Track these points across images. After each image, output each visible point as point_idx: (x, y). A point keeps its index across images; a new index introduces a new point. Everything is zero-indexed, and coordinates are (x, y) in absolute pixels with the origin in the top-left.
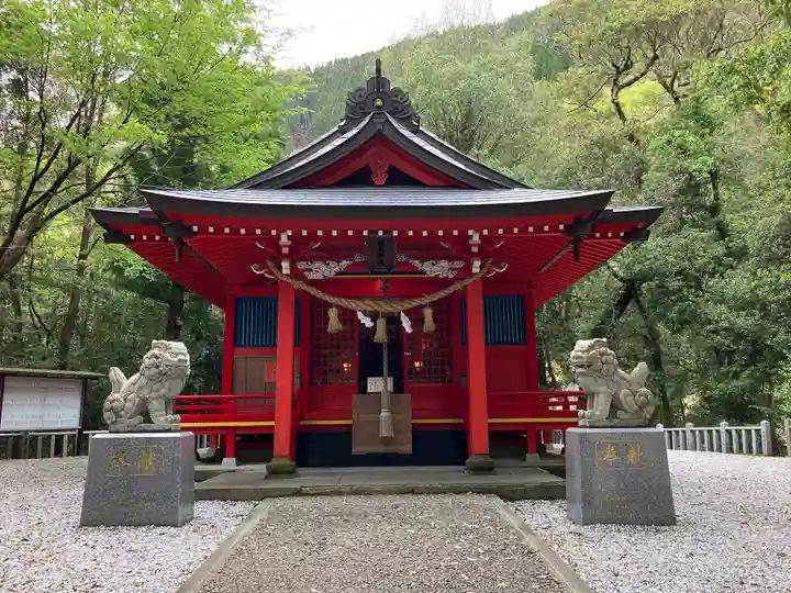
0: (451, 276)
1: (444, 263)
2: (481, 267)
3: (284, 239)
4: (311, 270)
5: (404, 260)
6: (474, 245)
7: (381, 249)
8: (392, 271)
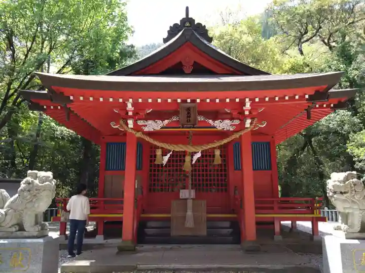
0: (231, 129)
1: (227, 122)
2: (251, 124)
3: (129, 106)
4: (146, 126)
5: (202, 119)
6: (247, 110)
7: (188, 113)
8: (195, 126)
